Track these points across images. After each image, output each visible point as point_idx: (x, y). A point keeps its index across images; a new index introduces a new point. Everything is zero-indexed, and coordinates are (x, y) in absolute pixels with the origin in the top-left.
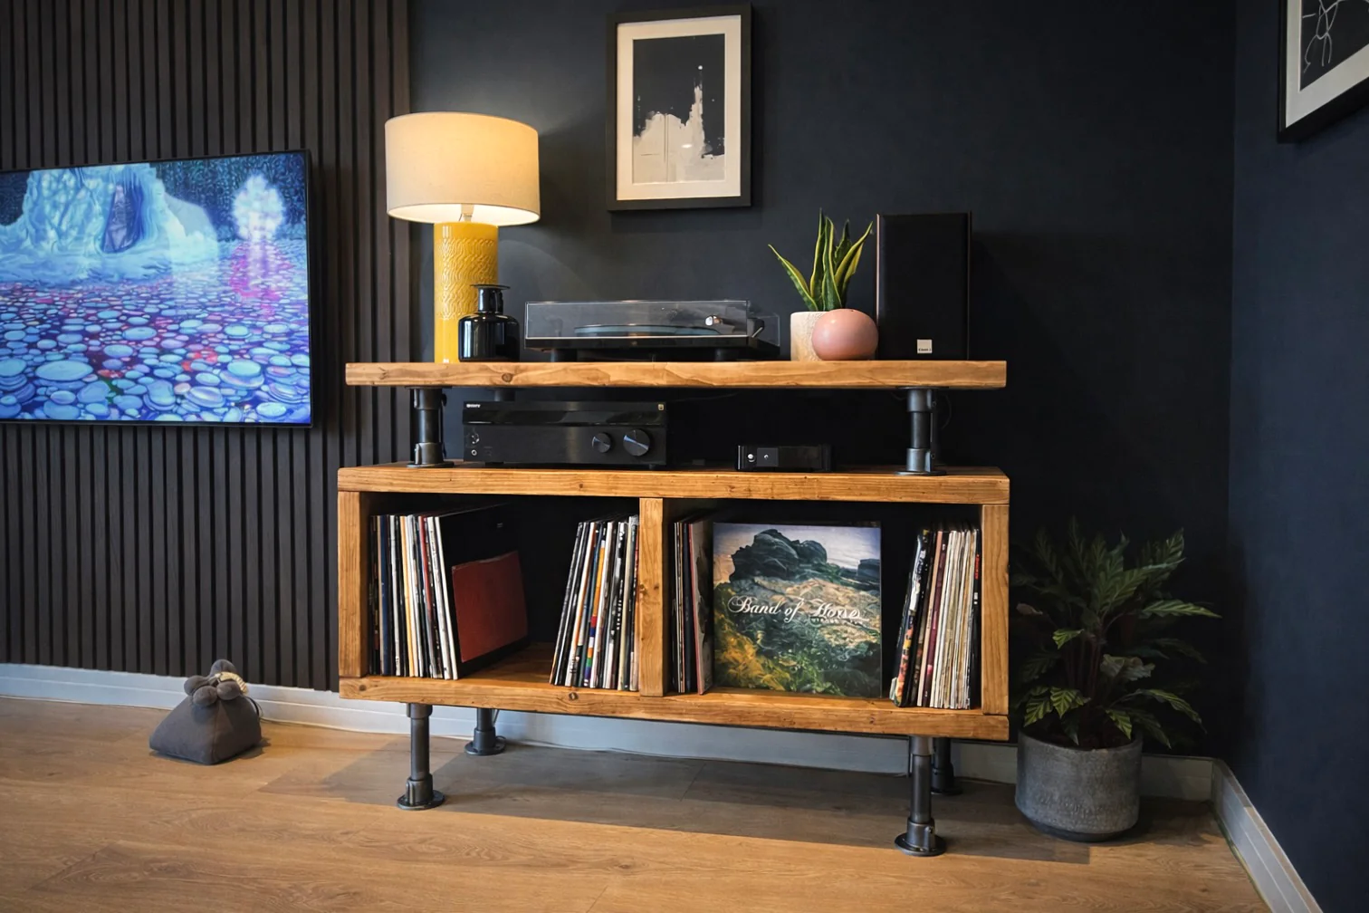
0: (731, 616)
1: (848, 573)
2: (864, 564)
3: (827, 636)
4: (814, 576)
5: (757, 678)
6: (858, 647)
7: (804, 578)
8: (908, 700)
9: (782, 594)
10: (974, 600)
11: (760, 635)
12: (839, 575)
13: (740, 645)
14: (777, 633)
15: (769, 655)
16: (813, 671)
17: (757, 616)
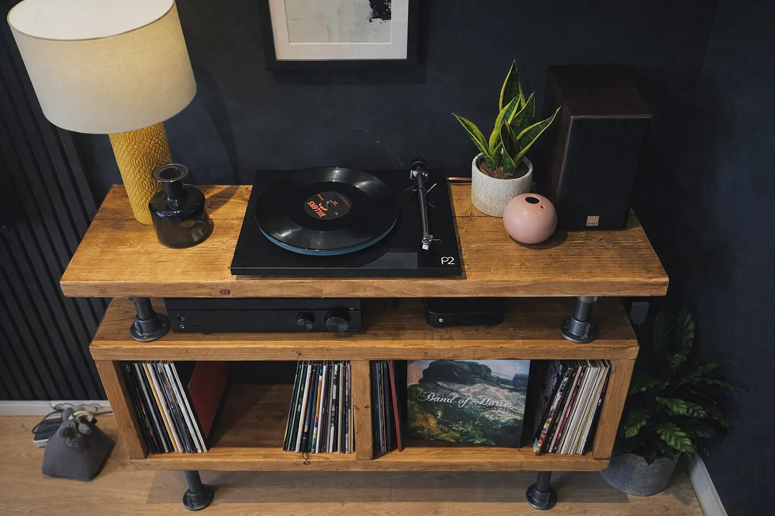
0: (419, 403)
1: (505, 382)
2: (517, 377)
3: (487, 416)
4: (480, 382)
5: (437, 436)
6: (508, 421)
7: (473, 383)
9: (457, 392)
11: (440, 414)
12: (499, 382)
13: (426, 419)
14: (453, 414)
15: (447, 424)
16: (475, 433)
17: (438, 404)
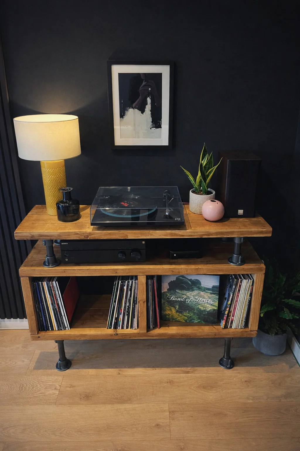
0: (168, 301)
1: (208, 289)
2: (214, 287)
3: (200, 307)
4: (197, 290)
5: (176, 319)
6: (210, 310)
7: (193, 290)
8: (226, 327)
9: (185, 295)
10: (249, 299)
11: (177, 307)
12: (206, 289)
13: (171, 310)
14: (184, 307)
15: (181, 312)
16: (196, 317)
17: (177, 301)
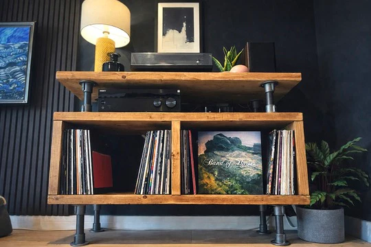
0: (205, 167)
1: (250, 148)
2: (255, 145)
3: (242, 173)
4: (237, 150)
5: (215, 189)
6: (254, 175)
7: (233, 151)
9: (225, 157)
10: (293, 154)
11: (216, 173)
12: (246, 149)
13: (209, 177)
14: (224, 173)
15: (220, 180)
16: (237, 186)
17: (215, 166)
